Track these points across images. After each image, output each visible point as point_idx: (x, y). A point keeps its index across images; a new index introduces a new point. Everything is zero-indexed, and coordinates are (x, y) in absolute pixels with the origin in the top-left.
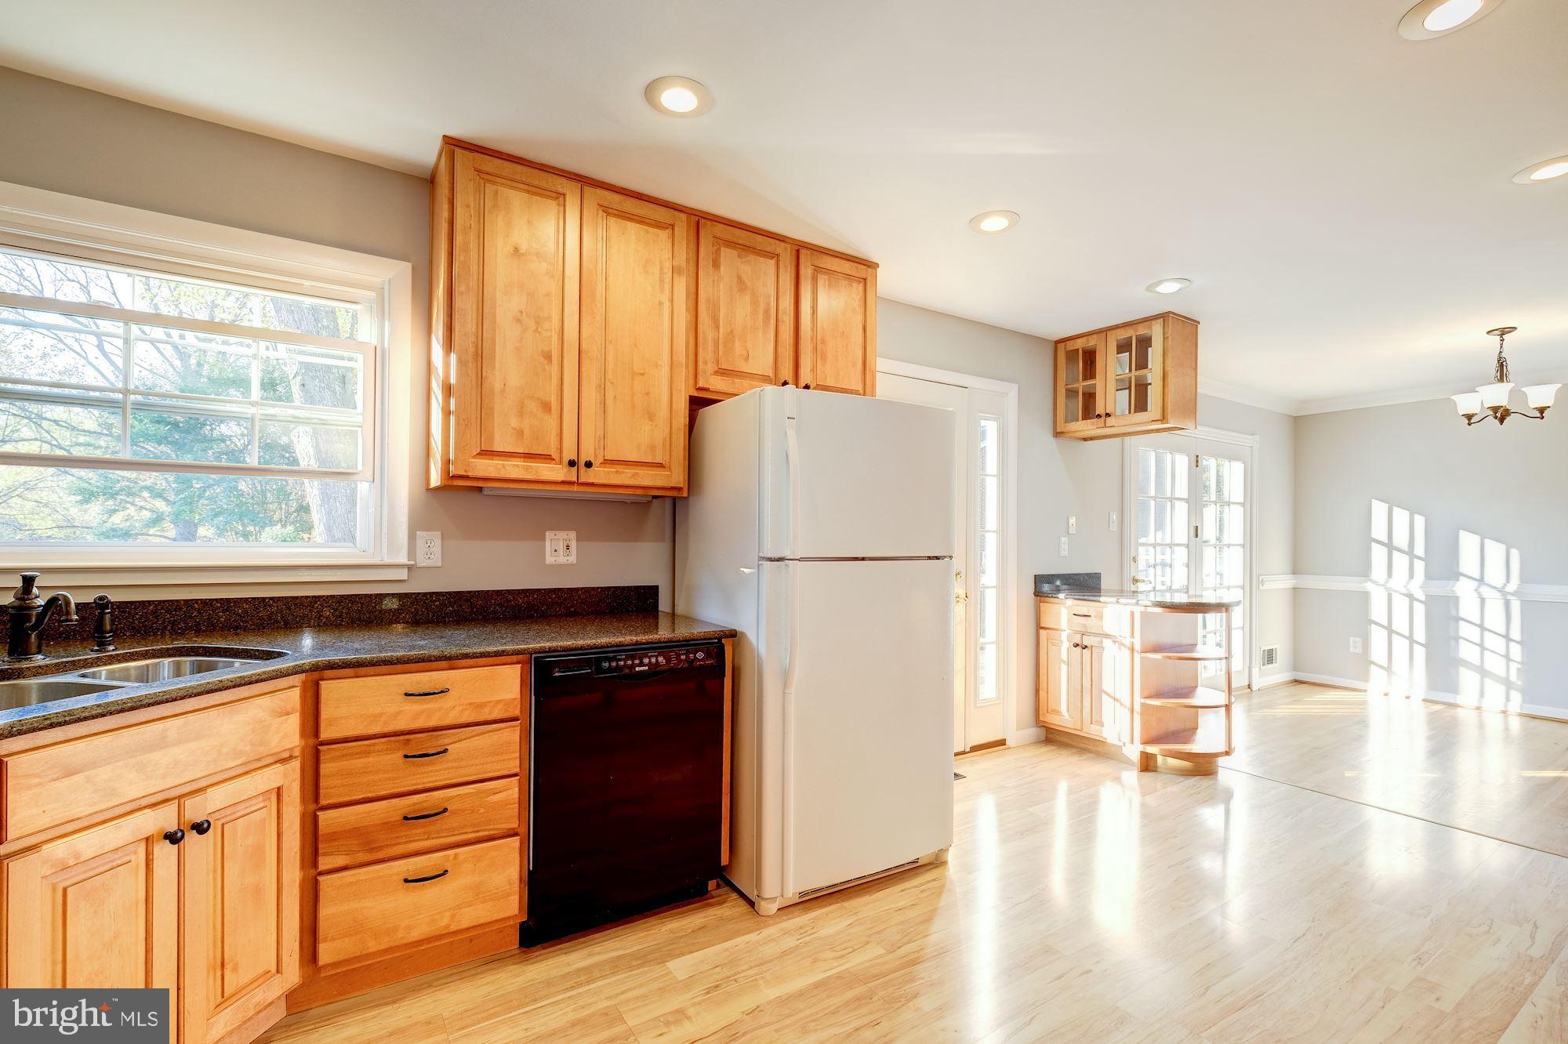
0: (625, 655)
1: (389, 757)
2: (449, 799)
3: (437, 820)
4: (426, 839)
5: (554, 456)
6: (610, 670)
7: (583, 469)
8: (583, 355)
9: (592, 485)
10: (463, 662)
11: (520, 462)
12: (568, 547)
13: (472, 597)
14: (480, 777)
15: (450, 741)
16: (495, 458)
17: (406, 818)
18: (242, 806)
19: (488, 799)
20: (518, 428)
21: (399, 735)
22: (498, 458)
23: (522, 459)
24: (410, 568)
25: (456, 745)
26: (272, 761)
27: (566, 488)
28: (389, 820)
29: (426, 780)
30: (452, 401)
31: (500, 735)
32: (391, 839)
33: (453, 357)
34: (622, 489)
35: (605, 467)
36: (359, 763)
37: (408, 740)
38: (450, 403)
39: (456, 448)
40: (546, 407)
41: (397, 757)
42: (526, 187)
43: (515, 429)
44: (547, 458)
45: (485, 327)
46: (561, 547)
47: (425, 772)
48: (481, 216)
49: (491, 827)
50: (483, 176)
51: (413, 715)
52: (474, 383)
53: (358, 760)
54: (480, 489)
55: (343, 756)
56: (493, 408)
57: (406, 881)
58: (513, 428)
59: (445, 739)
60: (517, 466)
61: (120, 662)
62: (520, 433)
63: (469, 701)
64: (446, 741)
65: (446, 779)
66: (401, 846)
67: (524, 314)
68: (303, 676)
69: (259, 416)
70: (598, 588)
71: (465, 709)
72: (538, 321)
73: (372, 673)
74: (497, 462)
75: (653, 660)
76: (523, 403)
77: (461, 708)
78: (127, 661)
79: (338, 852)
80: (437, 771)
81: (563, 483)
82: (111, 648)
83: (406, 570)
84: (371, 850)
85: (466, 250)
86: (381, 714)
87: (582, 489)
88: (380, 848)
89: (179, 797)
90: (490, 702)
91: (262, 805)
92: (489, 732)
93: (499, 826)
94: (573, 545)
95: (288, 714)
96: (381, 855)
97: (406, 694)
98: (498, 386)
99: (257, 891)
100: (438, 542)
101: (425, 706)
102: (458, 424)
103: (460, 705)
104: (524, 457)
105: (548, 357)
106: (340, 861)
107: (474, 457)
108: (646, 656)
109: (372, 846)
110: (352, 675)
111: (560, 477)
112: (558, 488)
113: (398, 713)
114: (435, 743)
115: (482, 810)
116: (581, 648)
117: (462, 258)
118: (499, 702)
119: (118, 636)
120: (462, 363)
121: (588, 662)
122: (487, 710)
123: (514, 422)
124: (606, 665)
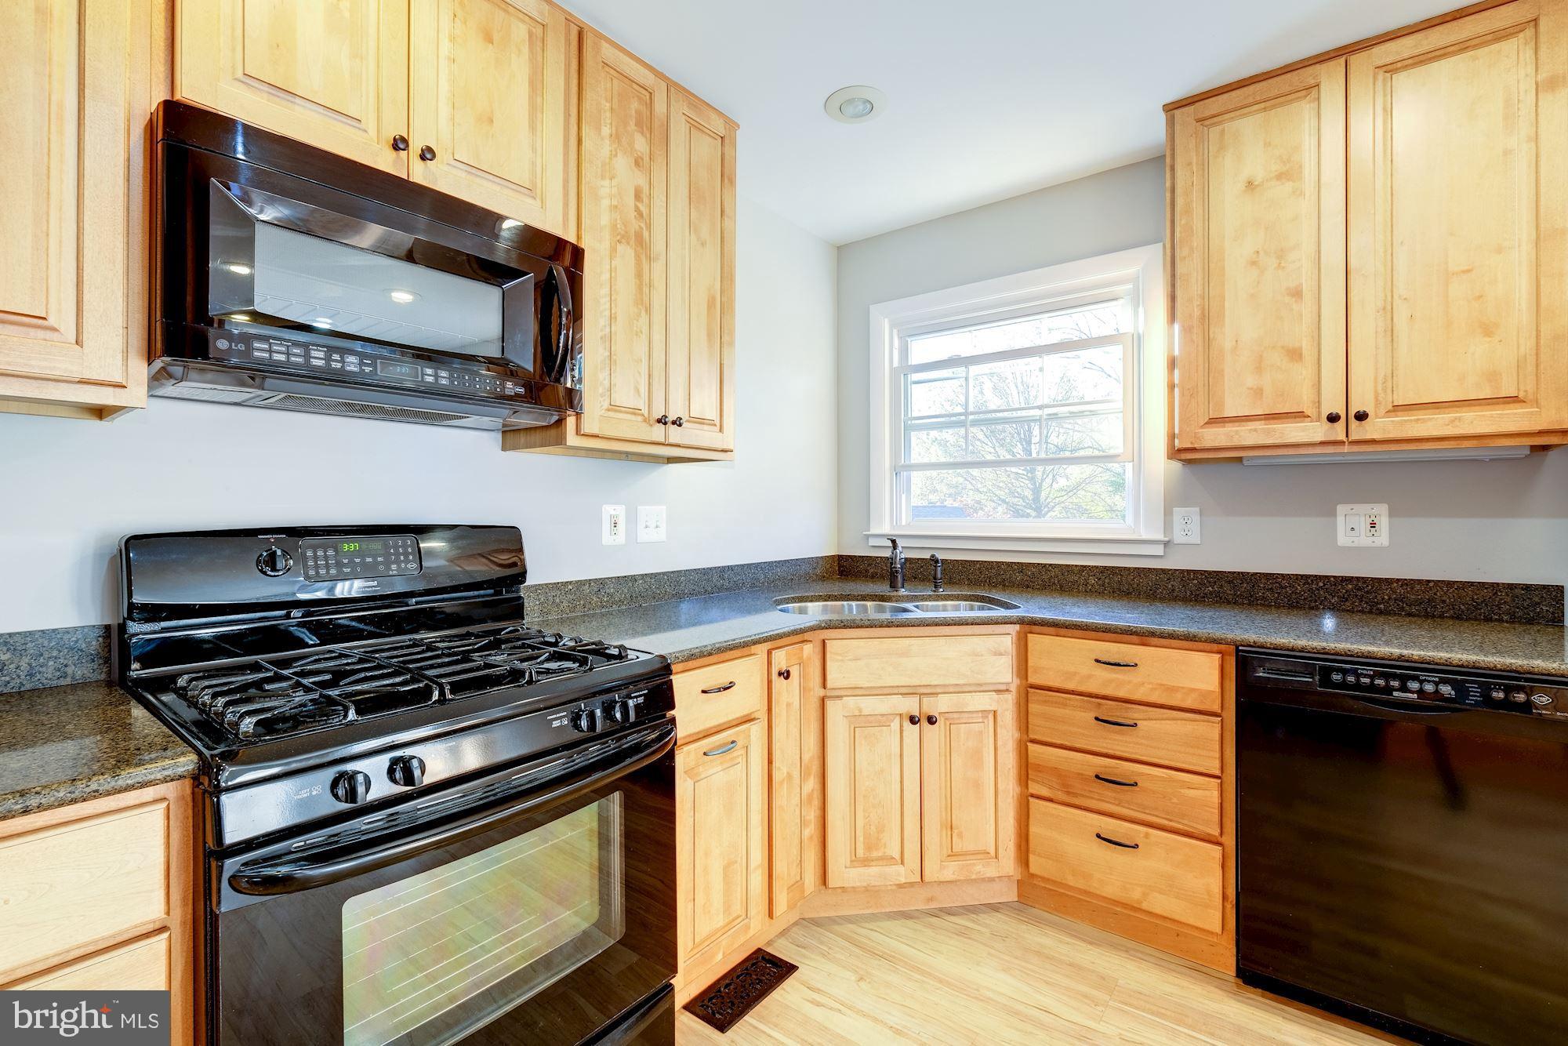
0: (1374, 671)
1: (1083, 714)
2: (1142, 774)
3: (1127, 791)
4: (1117, 805)
5: (1308, 412)
6: (1343, 685)
7: (1354, 423)
8: (1352, 277)
9: (1373, 442)
10: (1155, 641)
11: (1259, 425)
12: (1373, 525)
13: (1235, 578)
14: (1173, 764)
15: (1141, 717)
16: (1227, 425)
17: (1097, 777)
18: (966, 715)
19: (1182, 791)
20: (1255, 387)
21: (1092, 697)
22: (1230, 424)
23: (1263, 422)
24: (1166, 544)
25: (1145, 723)
26: (992, 689)
27: (1330, 450)
28: (1084, 772)
29: (1119, 748)
30: (1176, 372)
31: (1196, 727)
32: (1085, 790)
33: (1177, 327)
34: (1430, 444)
35: (1397, 416)
36: (1059, 712)
37: (1099, 704)
38: (1174, 374)
39: (1180, 421)
40: (1295, 354)
41: (1090, 716)
42: (1262, 105)
43: (1252, 389)
44: (1300, 415)
45: (1211, 285)
46: (1363, 524)
47: (1115, 740)
48: (1205, 167)
49: (1186, 822)
50: (1207, 123)
51: (1103, 681)
52: (1201, 348)
53: (1057, 709)
54: (1240, 459)
55: (1045, 701)
56: (1223, 370)
57: (1098, 836)
58: (1248, 388)
59: (1135, 713)
60: (1255, 430)
61: (942, 600)
62: (1258, 392)
63: (1159, 682)
64: (1136, 716)
65: (1136, 753)
66: (1094, 801)
67: (1261, 253)
68: (1017, 627)
69: (1045, 417)
70: (1429, 581)
71: (1155, 689)
72: (1281, 254)
73: (1070, 635)
74: (1230, 428)
75: (1429, 688)
76: (1261, 356)
77: (1151, 686)
78: (946, 600)
79: (1043, 784)
80: (1126, 742)
81: (1323, 443)
82: (941, 590)
83: (1162, 546)
84: (1068, 793)
85: (1188, 211)
86: (1075, 674)
87: (1356, 449)
88: (1075, 795)
89: (921, 694)
90: (1183, 688)
91: (981, 720)
92: (1182, 719)
93: (1195, 825)
94: (1384, 522)
95: (1001, 654)
96: (1077, 801)
97: (1097, 661)
98: (1228, 344)
99: (977, 785)
100: (1196, 519)
101: (1114, 676)
102: (1182, 395)
103: (1149, 683)
104: (1265, 419)
105: (1297, 294)
106: (1044, 792)
107: (1202, 427)
108: (1415, 678)
109: (1071, 790)
110: (1053, 633)
111: (1319, 438)
112: (1319, 450)
113: (1090, 676)
114: (1125, 715)
115: (1175, 800)
116: (1302, 650)
117: (1183, 222)
118: (1193, 690)
119: (951, 582)
120: (1187, 330)
121: (1309, 670)
122: (1179, 696)
123: (1251, 381)
124: (1336, 677)
